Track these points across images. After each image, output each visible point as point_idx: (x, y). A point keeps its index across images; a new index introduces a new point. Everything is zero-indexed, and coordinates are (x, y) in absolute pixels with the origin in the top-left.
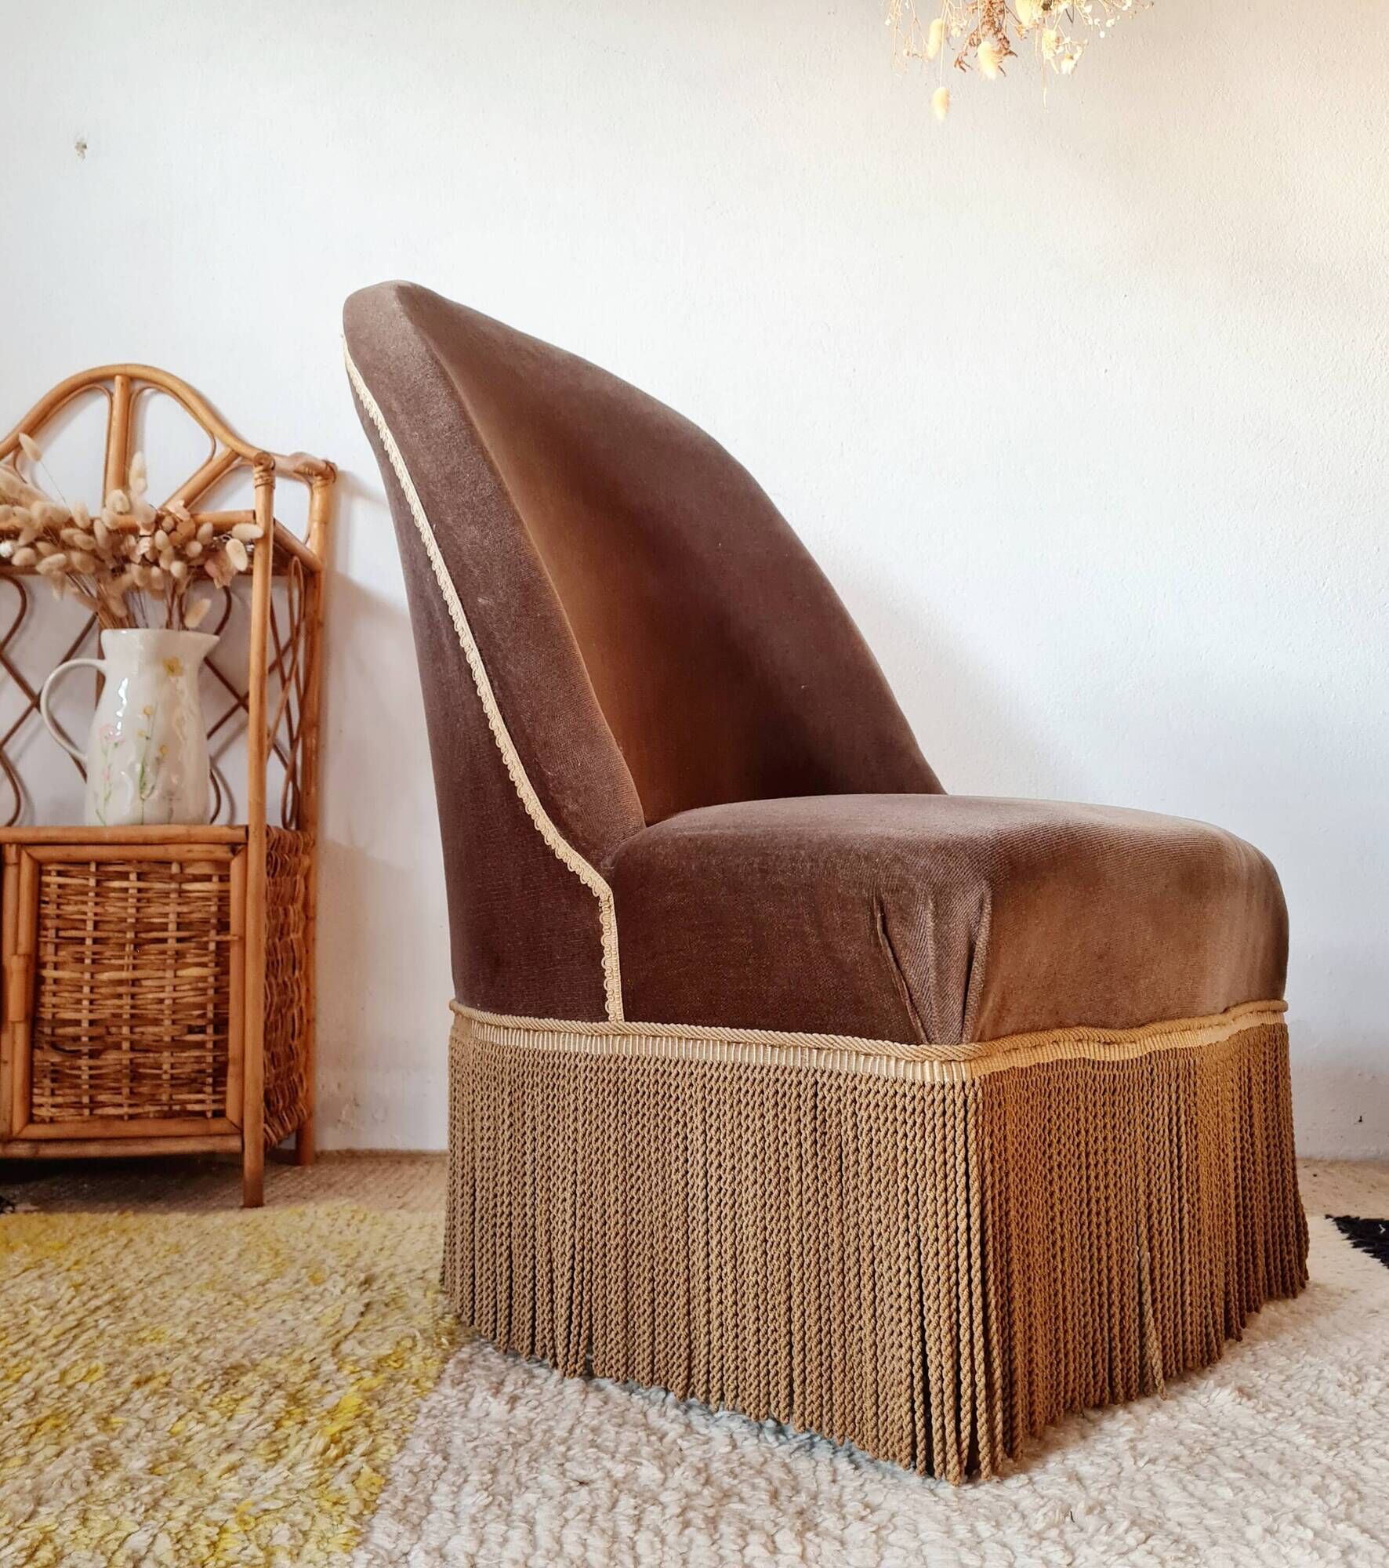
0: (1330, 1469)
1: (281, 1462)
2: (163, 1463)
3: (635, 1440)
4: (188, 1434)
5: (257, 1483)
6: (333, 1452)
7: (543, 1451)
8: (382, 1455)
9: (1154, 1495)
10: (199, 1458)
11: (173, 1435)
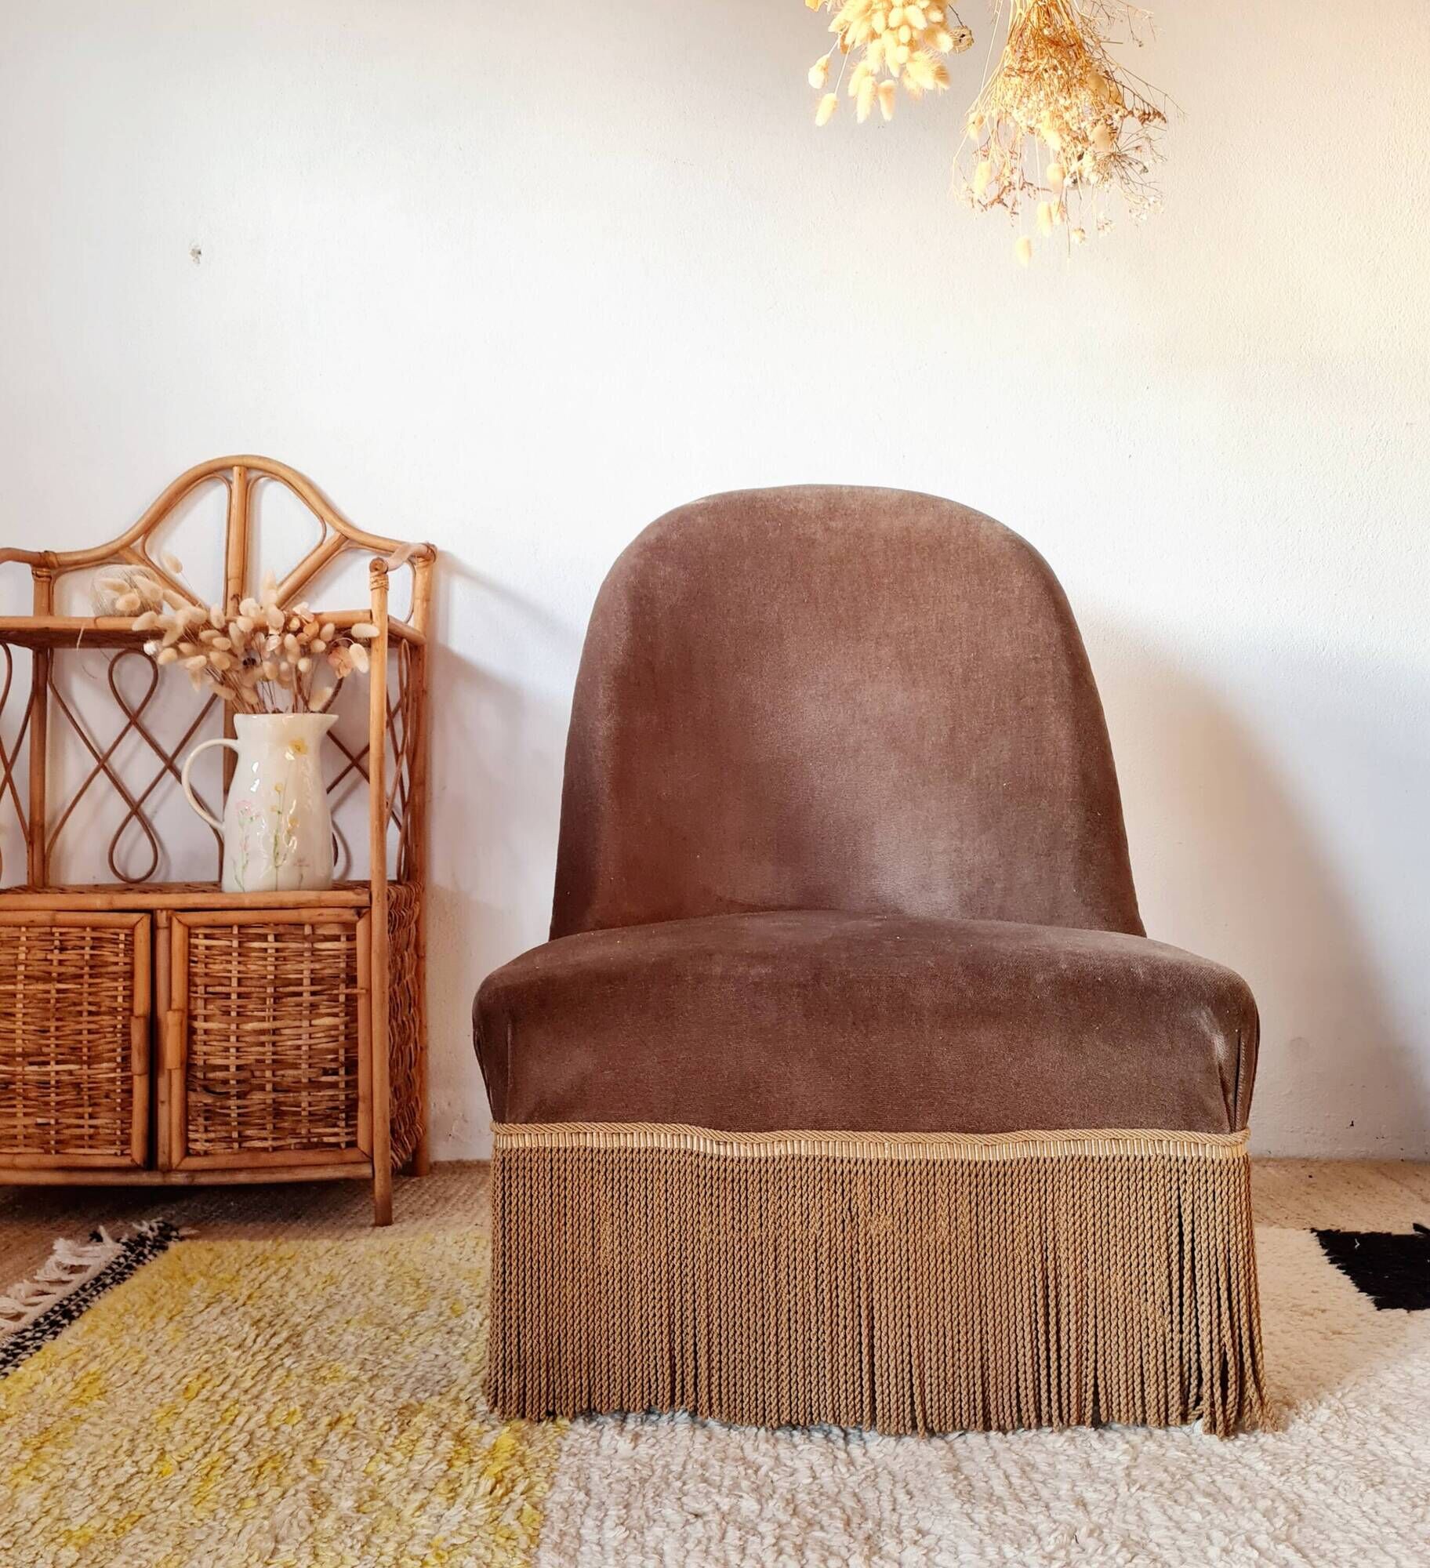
0: (1280, 1493)
1: (459, 1500)
2: (365, 1502)
3: (735, 1474)
4: (380, 1473)
5: (443, 1520)
6: (499, 1492)
7: (663, 1486)
8: (537, 1492)
9: (1141, 1518)
10: (393, 1497)
11: (368, 1474)
